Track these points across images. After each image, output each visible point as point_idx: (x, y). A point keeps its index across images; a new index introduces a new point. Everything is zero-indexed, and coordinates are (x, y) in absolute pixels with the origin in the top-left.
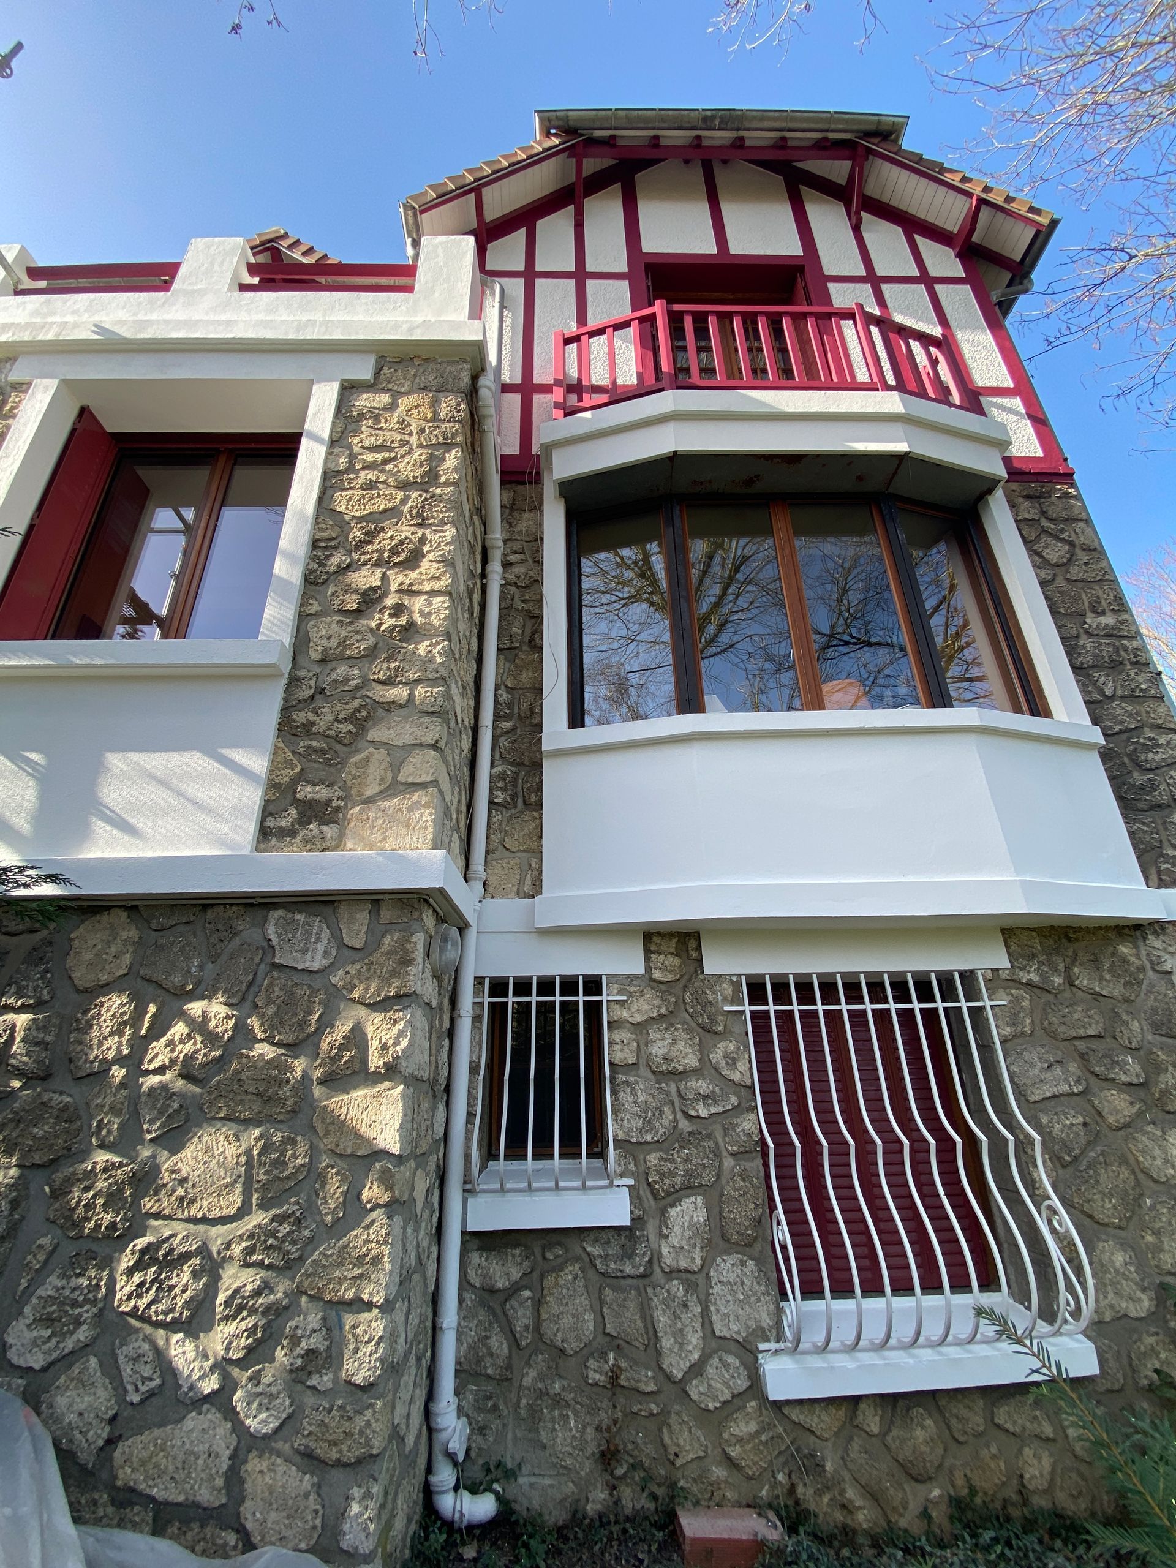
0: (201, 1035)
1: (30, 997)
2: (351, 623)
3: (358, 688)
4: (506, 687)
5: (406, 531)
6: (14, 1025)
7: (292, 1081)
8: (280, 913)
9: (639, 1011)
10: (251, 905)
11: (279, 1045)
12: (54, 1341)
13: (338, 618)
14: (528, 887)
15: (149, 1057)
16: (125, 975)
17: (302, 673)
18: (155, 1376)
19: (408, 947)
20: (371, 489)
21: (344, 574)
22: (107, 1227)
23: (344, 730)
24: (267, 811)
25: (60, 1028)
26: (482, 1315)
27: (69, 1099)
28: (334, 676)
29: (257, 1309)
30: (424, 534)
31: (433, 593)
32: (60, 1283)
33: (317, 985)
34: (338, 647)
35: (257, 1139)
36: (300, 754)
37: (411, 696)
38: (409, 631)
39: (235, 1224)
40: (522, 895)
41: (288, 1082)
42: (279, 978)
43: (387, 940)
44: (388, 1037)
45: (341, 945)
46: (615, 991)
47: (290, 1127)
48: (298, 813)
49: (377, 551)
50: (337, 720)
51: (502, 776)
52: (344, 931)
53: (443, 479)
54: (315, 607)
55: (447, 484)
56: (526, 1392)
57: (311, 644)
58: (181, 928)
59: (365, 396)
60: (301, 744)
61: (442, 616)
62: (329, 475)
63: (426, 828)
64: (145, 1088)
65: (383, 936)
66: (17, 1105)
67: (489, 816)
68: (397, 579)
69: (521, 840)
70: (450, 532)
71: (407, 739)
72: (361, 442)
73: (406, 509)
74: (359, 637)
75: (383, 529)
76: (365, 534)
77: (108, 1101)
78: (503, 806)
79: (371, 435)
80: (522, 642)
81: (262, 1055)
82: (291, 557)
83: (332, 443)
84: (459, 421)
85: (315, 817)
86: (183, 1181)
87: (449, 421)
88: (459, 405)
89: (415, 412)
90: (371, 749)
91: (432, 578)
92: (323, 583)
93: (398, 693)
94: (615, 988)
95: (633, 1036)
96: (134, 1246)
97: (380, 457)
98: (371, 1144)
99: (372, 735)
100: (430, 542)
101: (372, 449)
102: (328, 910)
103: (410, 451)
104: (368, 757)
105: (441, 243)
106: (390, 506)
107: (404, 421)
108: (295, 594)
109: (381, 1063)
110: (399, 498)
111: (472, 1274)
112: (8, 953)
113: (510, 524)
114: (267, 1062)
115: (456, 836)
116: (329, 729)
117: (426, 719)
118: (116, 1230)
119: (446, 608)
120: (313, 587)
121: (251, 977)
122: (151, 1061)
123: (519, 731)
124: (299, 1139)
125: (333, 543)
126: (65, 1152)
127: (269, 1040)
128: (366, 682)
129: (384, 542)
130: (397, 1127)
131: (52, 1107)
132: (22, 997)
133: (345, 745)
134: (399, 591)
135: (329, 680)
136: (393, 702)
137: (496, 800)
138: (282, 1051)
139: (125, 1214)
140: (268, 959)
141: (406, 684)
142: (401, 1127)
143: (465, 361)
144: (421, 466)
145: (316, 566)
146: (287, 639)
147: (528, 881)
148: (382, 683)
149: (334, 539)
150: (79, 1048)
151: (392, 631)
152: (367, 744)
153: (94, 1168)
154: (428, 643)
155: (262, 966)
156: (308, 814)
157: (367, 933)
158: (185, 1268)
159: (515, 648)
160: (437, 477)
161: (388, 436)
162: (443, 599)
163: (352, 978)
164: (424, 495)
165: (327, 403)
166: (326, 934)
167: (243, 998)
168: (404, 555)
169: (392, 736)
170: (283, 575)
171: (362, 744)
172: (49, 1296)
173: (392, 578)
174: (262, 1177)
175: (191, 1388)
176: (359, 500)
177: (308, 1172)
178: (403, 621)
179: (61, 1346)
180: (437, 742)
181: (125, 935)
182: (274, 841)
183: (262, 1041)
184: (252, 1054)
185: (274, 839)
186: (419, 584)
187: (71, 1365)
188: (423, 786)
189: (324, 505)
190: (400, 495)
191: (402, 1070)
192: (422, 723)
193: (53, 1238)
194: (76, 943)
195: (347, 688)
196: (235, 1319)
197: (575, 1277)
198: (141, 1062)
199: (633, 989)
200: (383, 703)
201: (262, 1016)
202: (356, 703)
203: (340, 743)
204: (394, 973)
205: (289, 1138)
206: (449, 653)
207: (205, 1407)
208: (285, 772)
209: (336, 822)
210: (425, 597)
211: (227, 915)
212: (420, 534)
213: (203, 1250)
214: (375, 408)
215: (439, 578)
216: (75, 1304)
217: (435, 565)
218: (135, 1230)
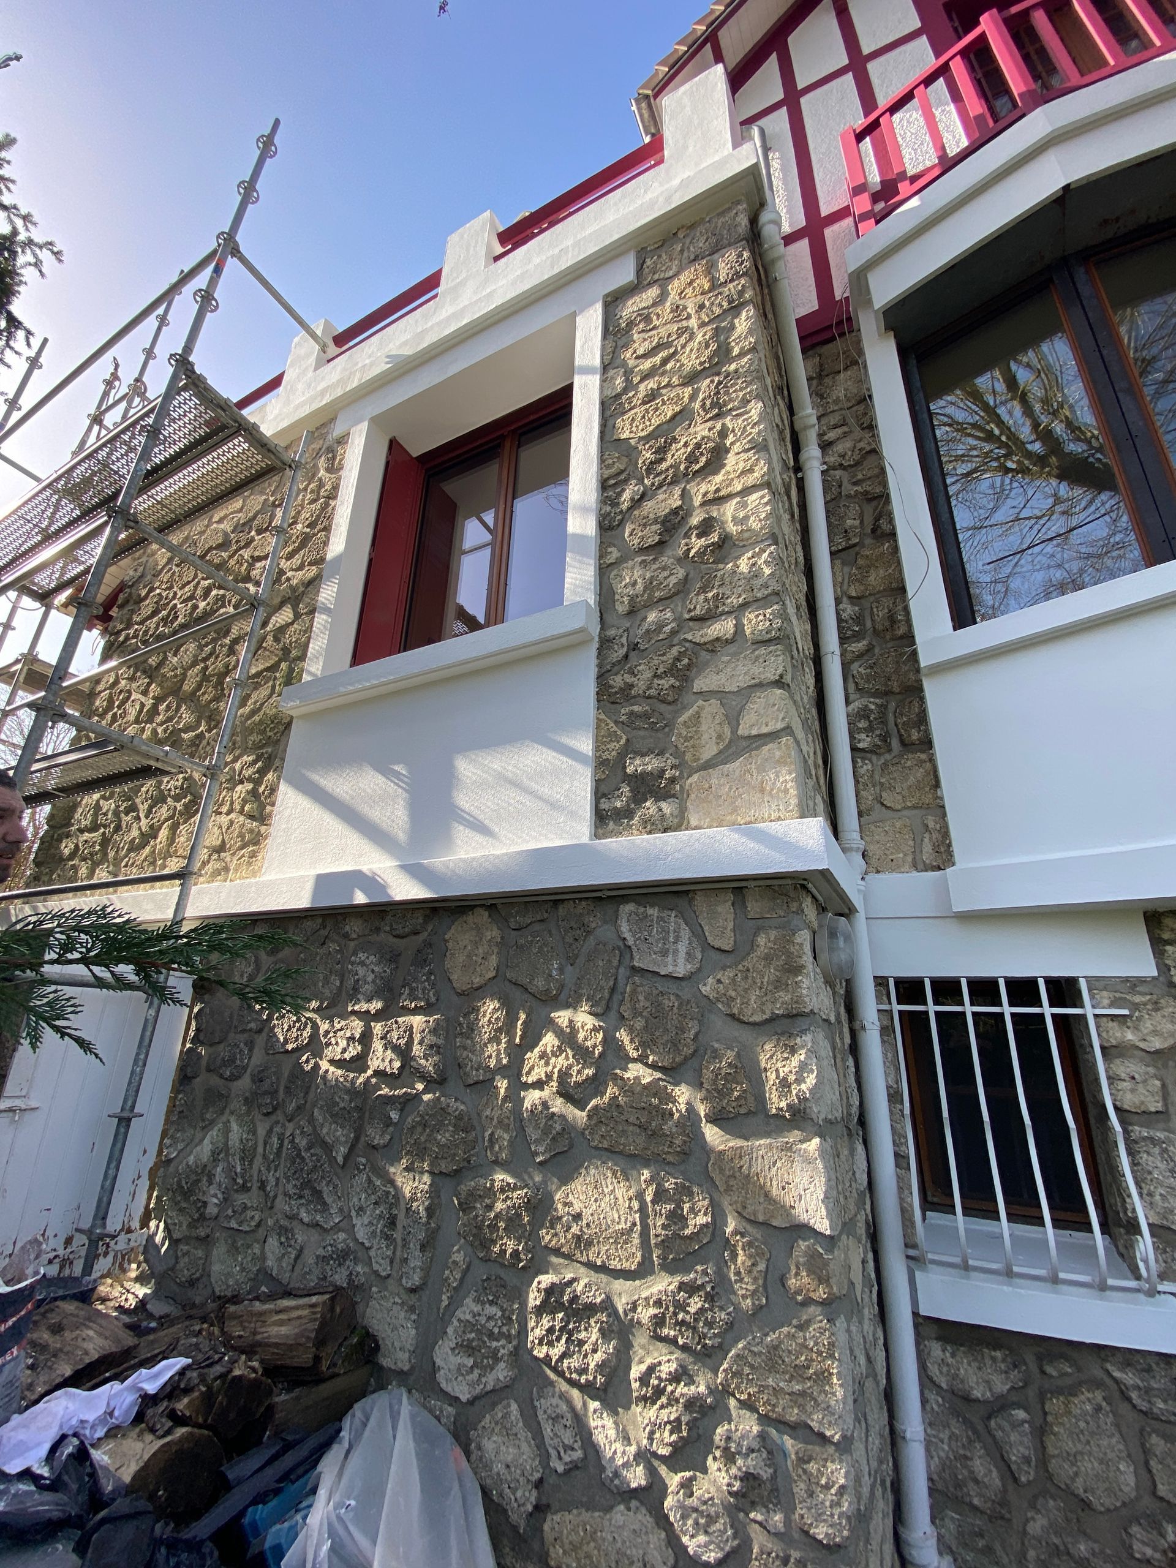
0: (572, 1049)
1: (420, 999)
2: (655, 560)
3: (674, 633)
4: (850, 597)
5: (701, 430)
6: (412, 1027)
7: (677, 1115)
8: (629, 907)
9: (1155, 1032)
10: (600, 899)
11: (654, 1067)
12: (476, 1372)
13: (639, 559)
14: (927, 853)
15: (526, 1069)
16: (494, 978)
17: (611, 633)
18: (576, 1446)
19: (792, 949)
20: (654, 399)
21: (639, 507)
22: (511, 1254)
23: (666, 686)
24: (600, 793)
25: (447, 1033)
26: (956, 1427)
27: (462, 1107)
28: (645, 626)
29: (677, 1401)
30: (723, 425)
31: (746, 491)
32: (477, 1308)
33: (686, 994)
34: (644, 591)
35: (648, 1182)
36: (623, 723)
37: (739, 628)
38: (725, 547)
39: (637, 1282)
40: (920, 866)
41: (672, 1114)
42: (642, 985)
43: (761, 940)
44: (786, 1069)
45: (706, 946)
46: (1106, 1002)
47: (683, 1173)
48: (631, 791)
49: (671, 466)
50: (656, 676)
51: (863, 714)
52: (706, 928)
53: (736, 351)
54: (614, 554)
55: (742, 355)
56: (1033, 1542)
57: (617, 597)
58: (537, 927)
59: (630, 302)
60: (623, 711)
61: (763, 516)
62: (606, 405)
63: (786, 791)
64: (527, 1104)
65: (755, 935)
66: (421, 1108)
67: (854, 767)
68: (700, 490)
69: (905, 793)
70: (755, 409)
71: (742, 681)
72: (635, 352)
73: (697, 405)
74: (666, 573)
75: (675, 440)
76: (655, 453)
77: (496, 1114)
78: (872, 752)
79: (645, 340)
80: (862, 535)
81: (637, 1078)
82: (583, 509)
83: (605, 368)
84: (745, 274)
85: (650, 792)
86: (578, 1217)
87: (732, 281)
88: (740, 255)
89: (689, 291)
90: (700, 703)
91: (743, 473)
92: (618, 525)
93: (724, 627)
94: (1105, 997)
95: (1151, 1070)
96: (539, 1283)
97: (657, 359)
98: (789, 1215)
99: (699, 684)
100: (733, 431)
101: (645, 356)
102: (682, 902)
103: (692, 336)
104: (698, 713)
105: (685, 93)
106: (677, 409)
107: (678, 307)
108: (593, 548)
109: (783, 1104)
110: (686, 395)
111: (933, 1370)
112: (400, 955)
113: (822, 397)
114: (645, 1087)
115: (819, 799)
116: (649, 688)
117: (762, 651)
118: (521, 1261)
119: (766, 504)
120: (610, 533)
121: (611, 983)
122: (529, 1073)
123: (877, 650)
124: (695, 1190)
125: (622, 477)
126: (466, 1164)
127: (641, 1059)
128: (681, 623)
129: (678, 453)
130: (822, 1197)
131: (449, 1114)
132: (414, 999)
133: (669, 703)
134: (704, 504)
135: (640, 632)
136: (718, 639)
137: (861, 746)
138: (658, 1075)
139: (526, 1243)
140: (626, 960)
141: (729, 613)
142: (826, 1197)
143: (738, 202)
144: (707, 346)
145: (608, 508)
146: (592, 599)
147: (927, 847)
148: (701, 619)
149: (622, 472)
150: (465, 1053)
151: (704, 553)
152: (693, 697)
153: (492, 1185)
154: (750, 554)
155: (622, 970)
156: (642, 790)
157: (734, 930)
158: (592, 1321)
159: (855, 545)
160: (729, 350)
161: (663, 331)
162: (761, 493)
163: (726, 988)
164: (716, 379)
165: (593, 328)
166: (685, 933)
167: (608, 1008)
168: (704, 459)
169: (723, 681)
170: (578, 531)
171: (687, 698)
172: (468, 1321)
173: (693, 492)
174: (659, 1231)
175: (616, 1474)
176: (643, 417)
177: (713, 1234)
178: (714, 537)
179: (484, 1380)
180: (781, 676)
181: (488, 935)
182: (611, 825)
183: (635, 1060)
184: (627, 1075)
185: (611, 823)
186: (728, 486)
187: (494, 1405)
188: (773, 736)
189: (607, 438)
190: (688, 390)
191: (814, 1117)
192: (758, 657)
193: (465, 1256)
194: (450, 945)
195: (662, 636)
196: (654, 1403)
197: (1098, 1409)
198: (519, 1075)
199: (1137, 999)
200: (705, 644)
201: (631, 1030)
202: (675, 651)
203: (663, 702)
204: (779, 984)
205: (683, 1186)
206: (777, 561)
207: (634, 1503)
208: (611, 746)
209: (674, 796)
210: (738, 499)
211: (579, 910)
212: (719, 427)
213: (608, 1305)
214: (644, 308)
215: (751, 470)
216: (491, 1335)
217: (744, 456)
218: (537, 1267)
